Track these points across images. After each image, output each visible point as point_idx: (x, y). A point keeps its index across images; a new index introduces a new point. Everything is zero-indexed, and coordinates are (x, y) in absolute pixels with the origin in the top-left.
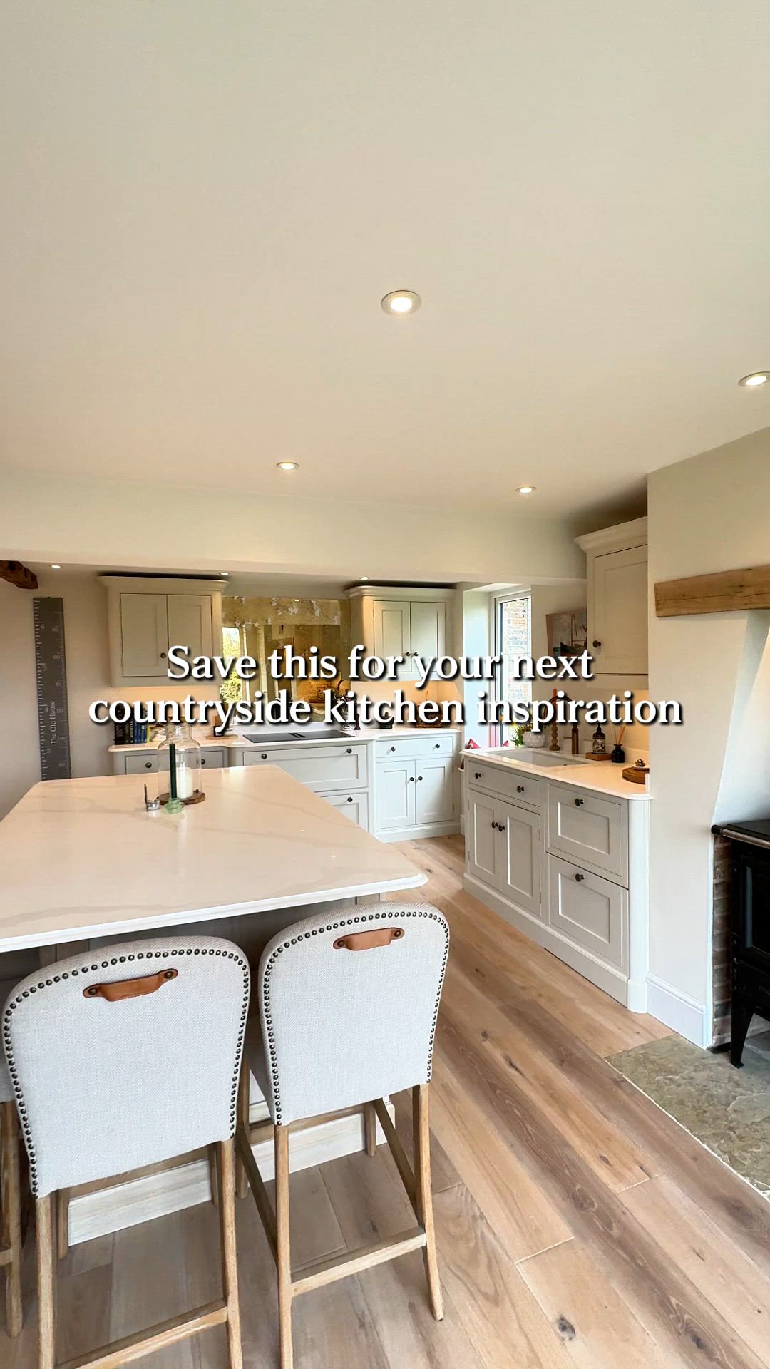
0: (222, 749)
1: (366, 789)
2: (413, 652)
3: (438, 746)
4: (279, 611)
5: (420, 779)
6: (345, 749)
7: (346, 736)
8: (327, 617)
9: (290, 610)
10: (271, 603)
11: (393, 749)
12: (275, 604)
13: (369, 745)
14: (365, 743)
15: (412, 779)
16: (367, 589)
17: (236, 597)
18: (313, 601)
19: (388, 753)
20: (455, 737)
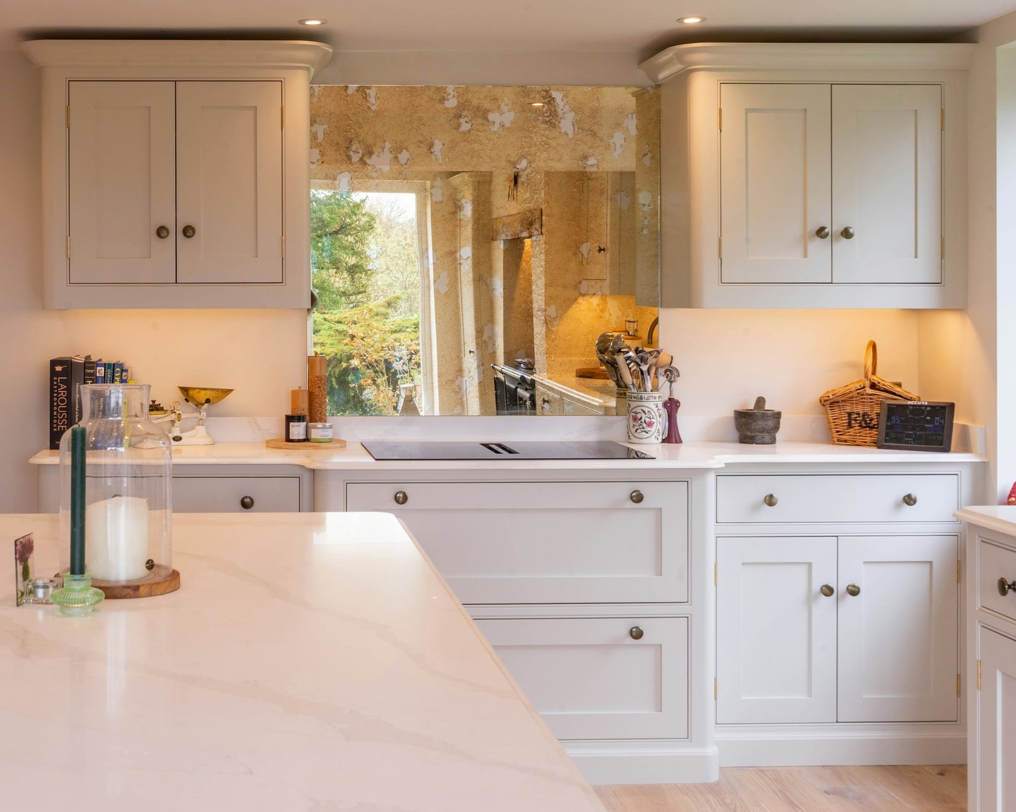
0: (297, 472)
1: (685, 606)
2: (838, 227)
3: (909, 500)
4: (462, 120)
5: (854, 591)
6: (627, 489)
7: (639, 456)
8: (594, 134)
9: (491, 116)
10: (442, 100)
11: (770, 501)
12: (451, 103)
13: (695, 484)
14: (686, 478)
15: (828, 591)
16: (699, 52)
17: (353, 87)
18: (554, 94)
19: (755, 508)
20: (966, 476)
